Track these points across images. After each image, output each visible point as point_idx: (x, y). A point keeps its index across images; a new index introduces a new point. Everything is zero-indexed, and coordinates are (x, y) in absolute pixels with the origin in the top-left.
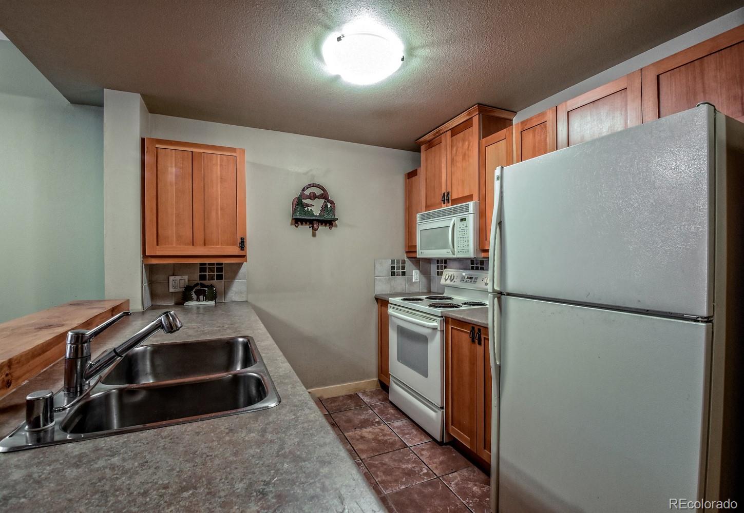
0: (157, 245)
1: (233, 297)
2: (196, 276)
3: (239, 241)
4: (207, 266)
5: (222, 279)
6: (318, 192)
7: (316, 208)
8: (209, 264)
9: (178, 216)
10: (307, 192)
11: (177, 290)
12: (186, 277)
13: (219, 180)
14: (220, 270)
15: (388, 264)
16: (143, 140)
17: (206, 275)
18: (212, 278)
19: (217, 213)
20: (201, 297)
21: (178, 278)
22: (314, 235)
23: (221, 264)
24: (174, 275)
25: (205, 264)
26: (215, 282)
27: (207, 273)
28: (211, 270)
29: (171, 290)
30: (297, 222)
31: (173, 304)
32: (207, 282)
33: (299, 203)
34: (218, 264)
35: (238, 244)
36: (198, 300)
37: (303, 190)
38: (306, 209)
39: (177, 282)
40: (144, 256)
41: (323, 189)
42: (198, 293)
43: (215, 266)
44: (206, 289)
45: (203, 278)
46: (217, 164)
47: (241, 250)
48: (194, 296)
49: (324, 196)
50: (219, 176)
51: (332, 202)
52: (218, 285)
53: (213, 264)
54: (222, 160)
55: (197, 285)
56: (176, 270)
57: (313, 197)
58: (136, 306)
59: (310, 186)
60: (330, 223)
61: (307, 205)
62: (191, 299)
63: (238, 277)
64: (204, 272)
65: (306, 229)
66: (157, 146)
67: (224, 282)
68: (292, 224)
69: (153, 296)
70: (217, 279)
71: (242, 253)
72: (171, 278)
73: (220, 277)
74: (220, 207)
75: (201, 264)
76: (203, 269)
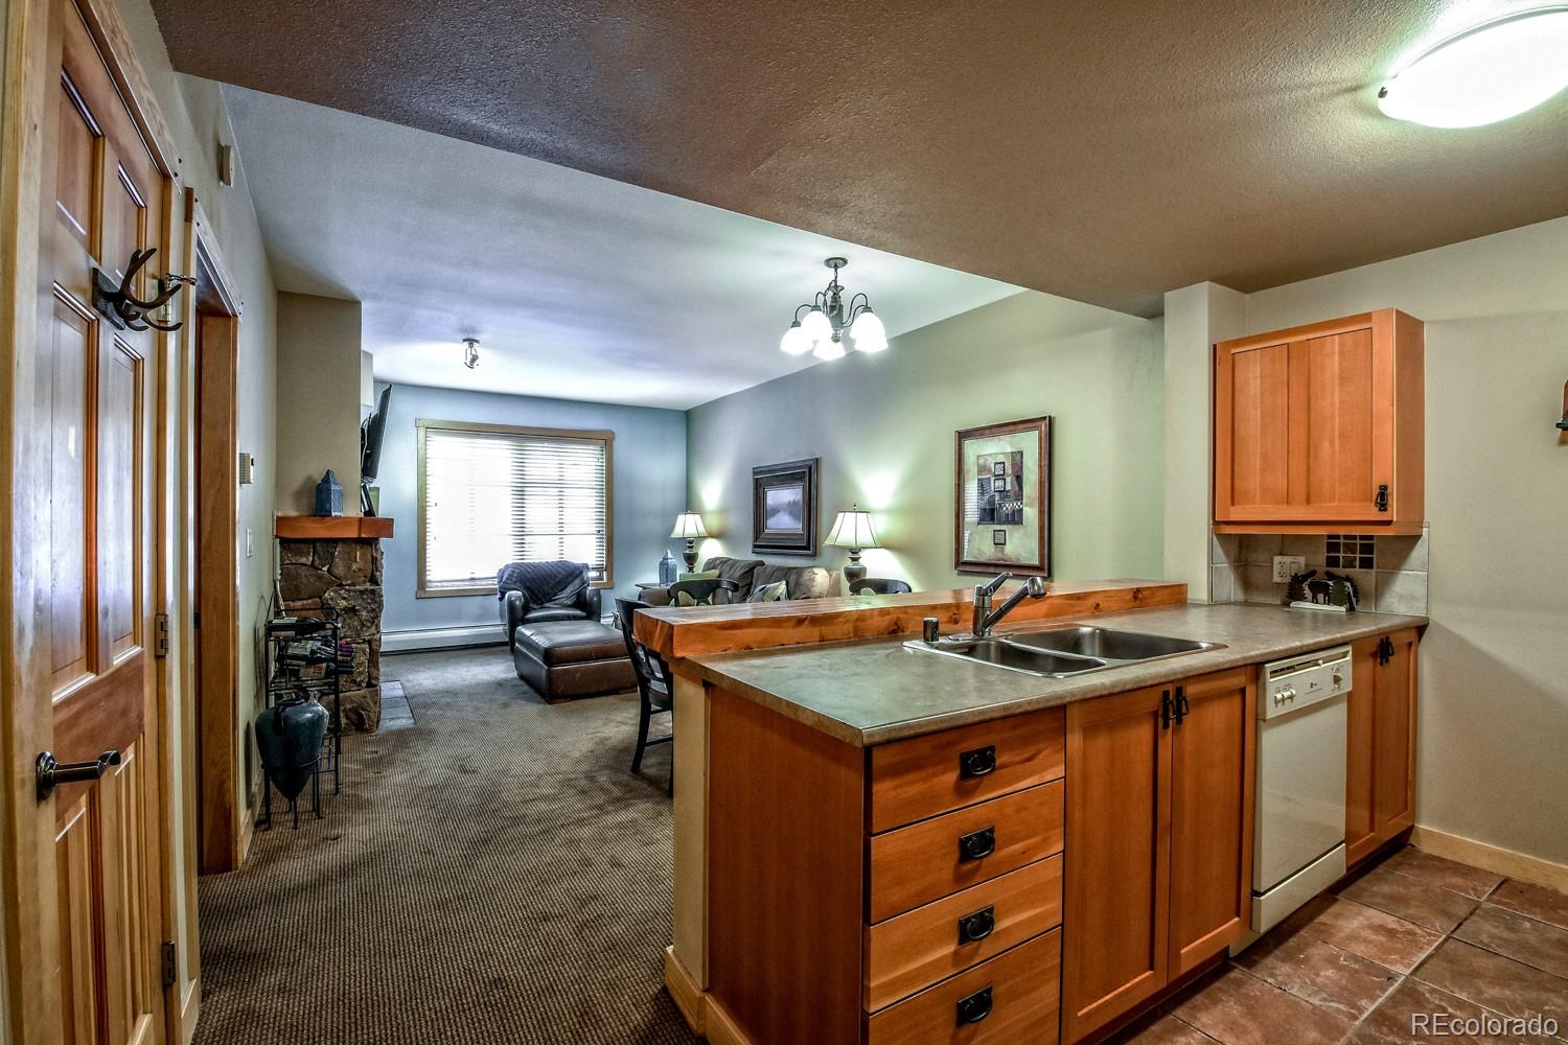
0: (1235, 505)
1: (1396, 605)
2: (1320, 559)
3: (1376, 491)
4: (1342, 541)
5: (1372, 567)
8: (1346, 537)
9: (1264, 456)
11: (1284, 581)
12: (1302, 560)
13: (1337, 382)
14: (1368, 548)
16: (1215, 346)
17: (1339, 557)
18: (1350, 564)
19: (1332, 444)
20: (1320, 597)
21: (1287, 559)
23: (1371, 538)
24: (1281, 554)
25: (1338, 537)
26: (1356, 572)
27: (1341, 555)
28: (1350, 548)
29: (1276, 579)
31: (1279, 602)
32: (1340, 571)
34: (1362, 537)
35: (1374, 498)
36: (1315, 600)
39: (1283, 566)
42: (1324, 588)
43: (1358, 542)
44: (1331, 583)
45: (1332, 562)
46: (1333, 354)
47: (1380, 510)
48: (1307, 592)
50: (1337, 376)
52: (1366, 578)
53: (1354, 537)
54: (1342, 344)
55: (1313, 573)
56: (1286, 545)
62: (1302, 598)
63: (1407, 567)
64: (1336, 552)
66: (1233, 351)
67: (1377, 573)
69: (1246, 583)
70: (1361, 567)
71: (1384, 517)
72: (1277, 559)
73: (1367, 564)
74: (1337, 433)
75: (1329, 537)
76: (1333, 546)
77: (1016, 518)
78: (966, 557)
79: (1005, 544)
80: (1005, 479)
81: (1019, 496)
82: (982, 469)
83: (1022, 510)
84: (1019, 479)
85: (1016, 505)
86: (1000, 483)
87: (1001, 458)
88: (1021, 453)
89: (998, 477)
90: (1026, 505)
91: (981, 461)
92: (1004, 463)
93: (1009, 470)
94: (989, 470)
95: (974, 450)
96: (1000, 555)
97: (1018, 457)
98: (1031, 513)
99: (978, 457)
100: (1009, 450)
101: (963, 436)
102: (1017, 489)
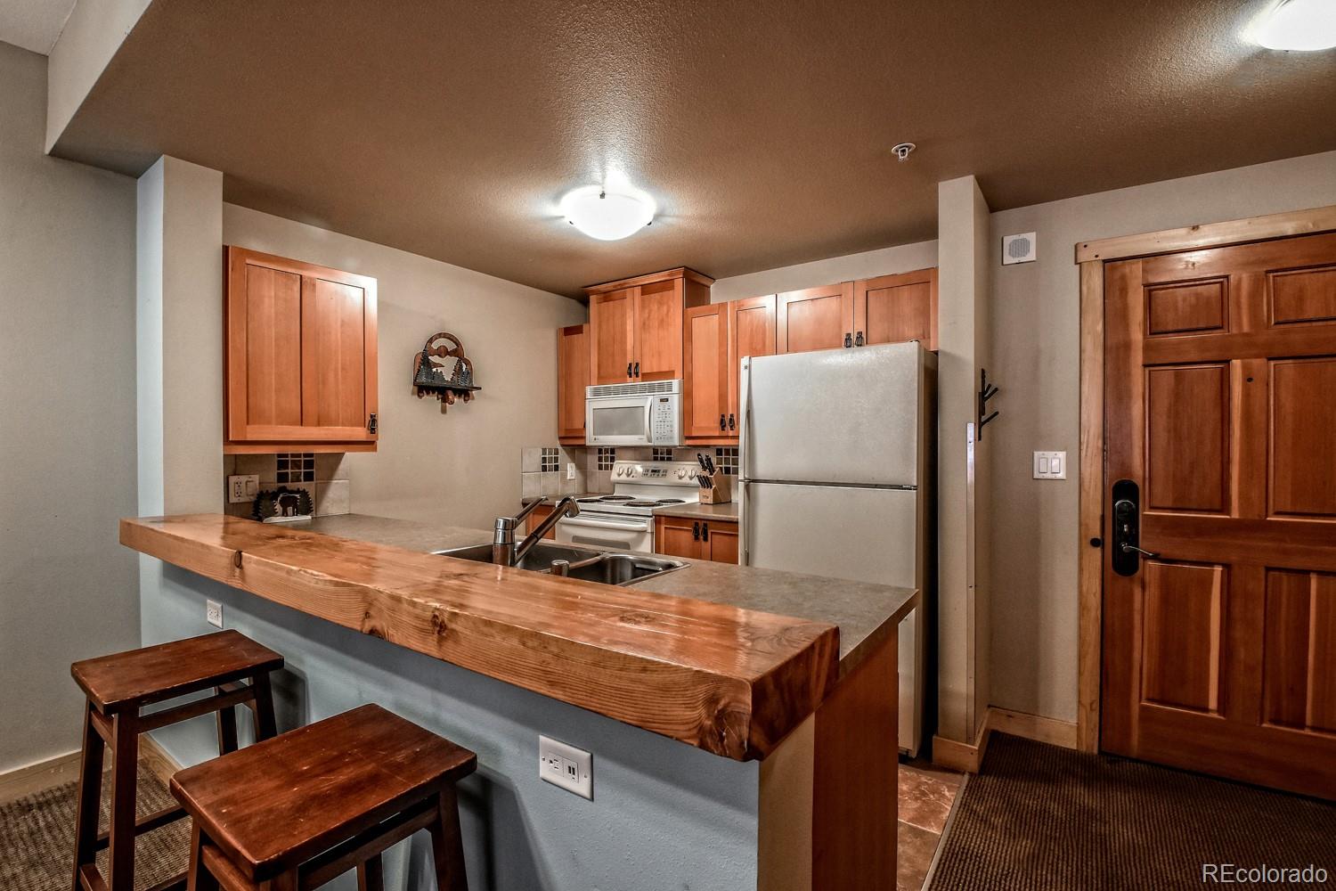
0: (248, 423)
1: (329, 509)
2: (272, 476)
3: (368, 418)
4: (289, 459)
5: (312, 480)
6: (451, 346)
7: (446, 369)
8: (293, 455)
9: (279, 375)
10: (435, 346)
11: (242, 500)
12: (256, 478)
14: (309, 464)
15: (538, 455)
16: (226, 249)
17: (287, 473)
18: (297, 478)
20: (290, 509)
21: (244, 479)
22: (444, 411)
23: (312, 455)
24: (235, 474)
25: (286, 456)
26: (303, 485)
27: (289, 471)
28: (296, 465)
29: (233, 499)
30: (422, 389)
32: (290, 485)
33: (424, 362)
34: (306, 455)
35: (367, 424)
36: (285, 514)
37: (431, 341)
38: (434, 370)
40: (227, 441)
41: (457, 343)
42: (284, 503)
43: (302, 459)
44: (297, 496)
45: (282, 478)
47: (371, 433)
48: (278, 508)
49: (457, 352)
51: (468, 363)
52: (310, 488)
53: (299, 455)
56: (239, 465)
57: (443, 352)
59: (440, 335)
60: (465, 393)
61: (436, 365)
62: (274, 513)
63: (336, 477)
64: (285, 469)
65: (433, 400)
66: (248, 261)
67: (316, 484)
68: (413, 394)
70: (305, 480)
71: (371, 438)
72: (231, 480)
73: (309, 477)
75: (279, 456)
76: (282, 464)
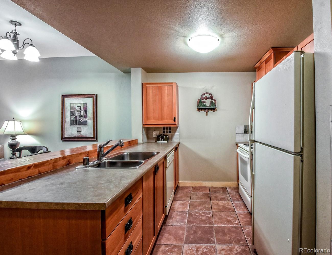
0: (147, 120)
1: (175, 140)
2: (162, 132)
6: (208, 96)
7: (207, 103)
8: (166, 127)
9: (153, 109)
10: (204, 97)
11: (156, 137)
12: (159, 132)
13: (167, 95)
14: (170, 129)
16: (143, 83)
18: (167, 132)
19: (166, 108)
20: (163, 139)
21: (156, 132)
22: (207, 115)
23: (171, 127)
24: (155, 131)
25: (165, 127)
26: (168, 134)
28: (167, 129)
29: (154, 136)
30: (199, 109)
31: (154, 141)
32: (166, 134)
33: (200, 102)
34: (169, 127)
36: (162, 140)
37: (202, 96)
38: (203, 104)
39: (155, 134)
40: (143, 124)
41: (211, 94)
42: (162, 138)
44: (164, 136)
45: (164, 132)
46: (166, 89)
48: (160, 139)
49: (212, 98)
50: (167, 94)
51: (215, 100)
52: (170, 135)
53: (168, 127)
54: (168, 88)
55: (161, 135)
56: (156, 129)
57: (206, 98)
58: (140, 141)
59: (205, 94)
60: (214, 109)
61: (204, 102)
62: (159, 140)
63: (176, 132)
65: (203, 112)
66: (147, 85)
67: (172, 134)
68: (197, 111)
69: (148, 138)
70: (169, 133)
71: (175, 123)
72: (154, 132)
73: (170, 132)
74: (167, 106)
75: (164, 127)
76: (164, 129)
77: (85, 123)
78: (66, 136)
79: (81, 131)
80: (81, 111)
81: (86, 116)
82: (72, 108)
83: (87, 121)
84: (86, 111)
85: (85, 119)
86: (79, 113)
87: (79, 105)
88: (87, 104)
89: (78, 111)
90: (89, 119)
91: (72, 105)
92: (80, 106)
93: (82, 108)
94: (75, 108)
95: (68, 101)
96: (79, 135)
97: (85, 105)
98: (90, 122)
99: (71, 104)
100: (82, 102)
101: (64, 96)
102: (85, 114)
